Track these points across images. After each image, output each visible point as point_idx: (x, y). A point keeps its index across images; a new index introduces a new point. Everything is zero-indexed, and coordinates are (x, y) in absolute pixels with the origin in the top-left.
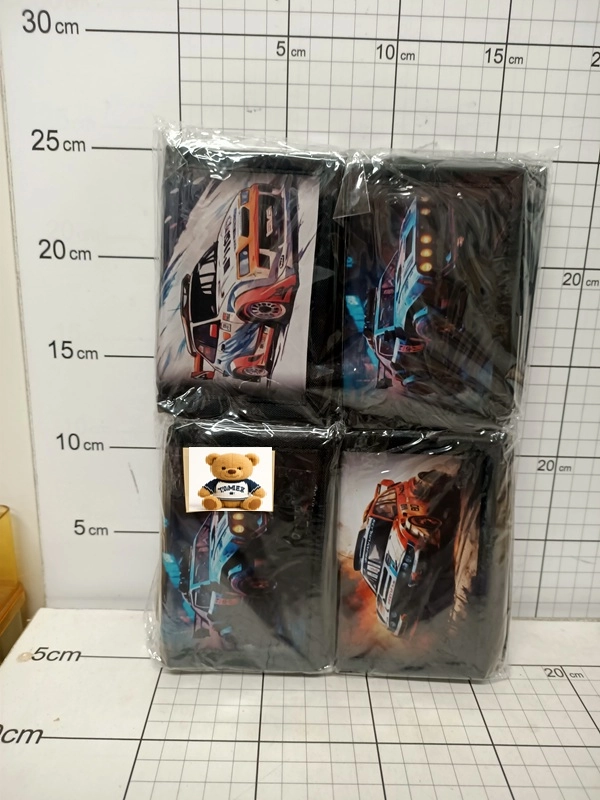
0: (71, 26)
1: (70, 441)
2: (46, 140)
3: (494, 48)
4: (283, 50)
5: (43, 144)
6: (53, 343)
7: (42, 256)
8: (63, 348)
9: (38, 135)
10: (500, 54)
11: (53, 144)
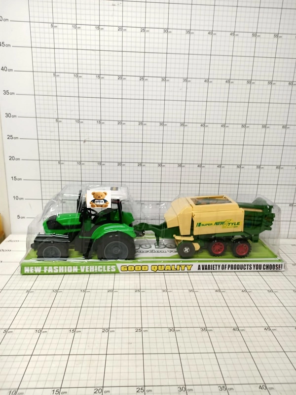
0: (15, 116)
1: (16, 198)
2: (10, 137)
3: (98, 121)
4: (57, 121)
6: (12, 177)
7: (10, 159)
8: (15, 178)
9: (8, 136)
11: (12, 138)
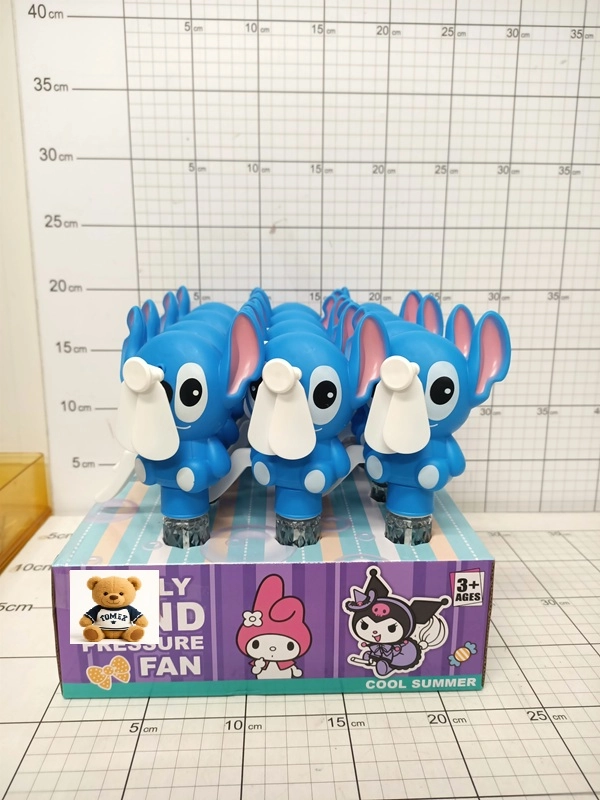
0: (68, 156)
1: (69, 406)
2: (53, 221)
3: (315, 165)
4: (193, 167)
5: (52, 223)
6: (59, 344)
7: (52, 290)
8: (65, 346)
9: (48, 219)
10: (319, 167)
11: (58, 223)
